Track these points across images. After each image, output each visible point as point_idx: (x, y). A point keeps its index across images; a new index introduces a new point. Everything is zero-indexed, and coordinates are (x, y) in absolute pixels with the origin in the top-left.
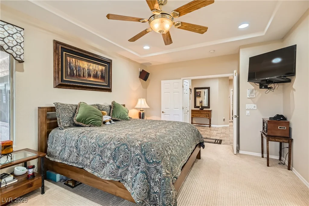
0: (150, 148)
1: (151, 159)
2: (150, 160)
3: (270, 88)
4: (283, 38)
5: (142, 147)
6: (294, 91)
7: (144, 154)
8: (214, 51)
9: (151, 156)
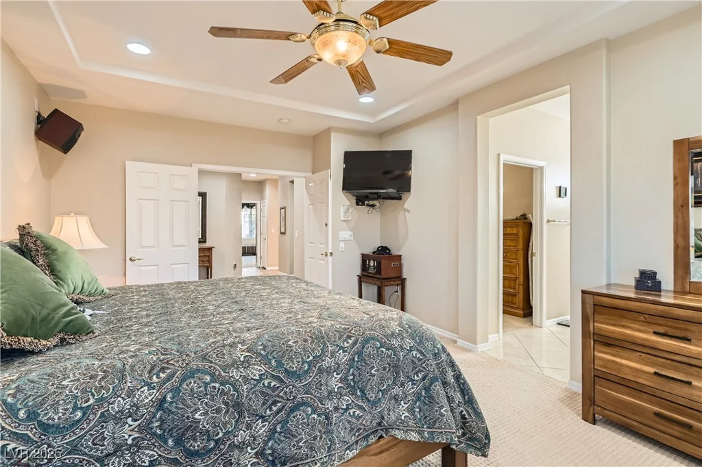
0: (283, 344)
1: (304, 362)
2: (300, 369)
3: (373, 206)
4: (381, 135)
5: (262, 352)
6: (406, 213)
7: (280, 364)
8: (289, 120)
9: (298, 358)
